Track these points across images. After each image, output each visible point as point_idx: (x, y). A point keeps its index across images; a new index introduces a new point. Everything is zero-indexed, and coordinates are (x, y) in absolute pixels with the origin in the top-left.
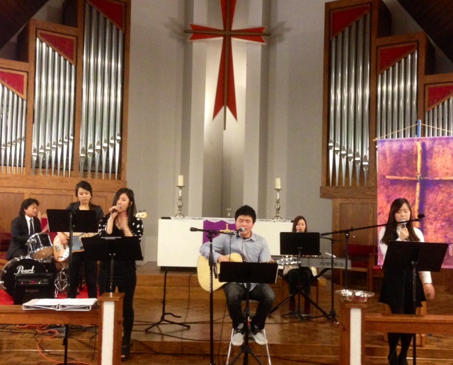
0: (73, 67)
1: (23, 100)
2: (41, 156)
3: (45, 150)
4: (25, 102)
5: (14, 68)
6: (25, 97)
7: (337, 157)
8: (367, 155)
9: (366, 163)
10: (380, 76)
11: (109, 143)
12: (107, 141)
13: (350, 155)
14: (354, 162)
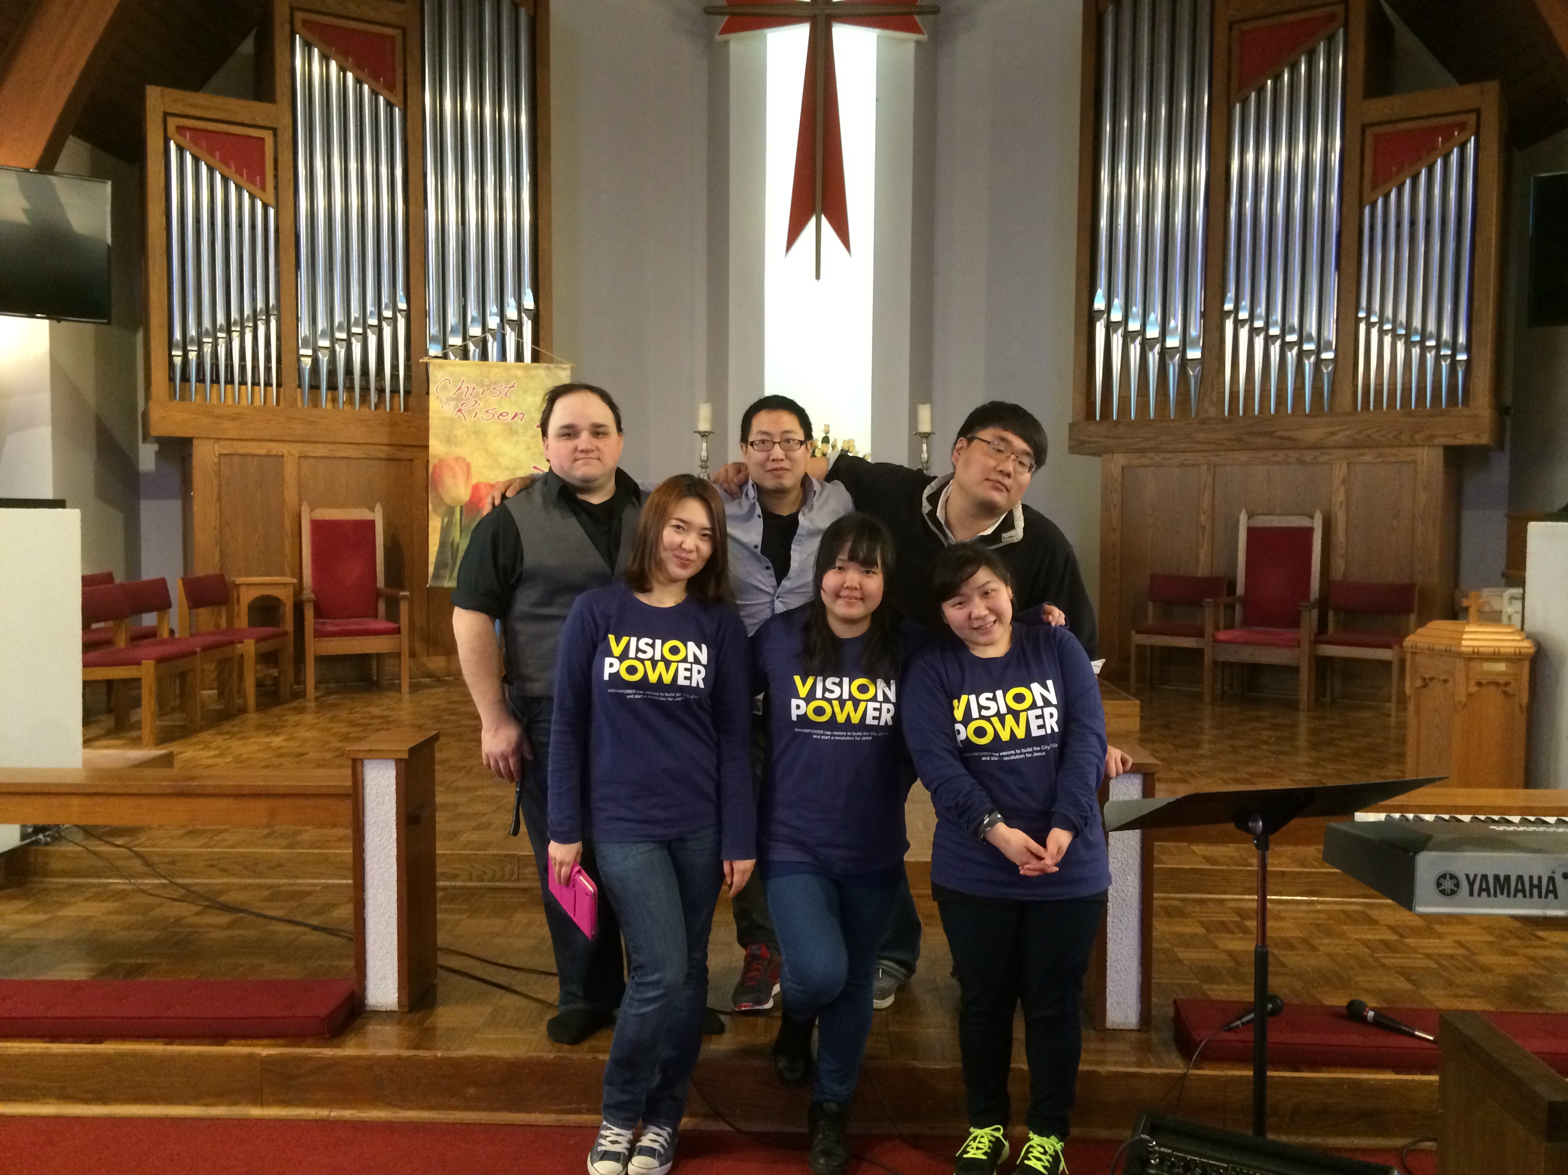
0: (397, 111)
1: (265, 207)
2: (324, 359)
3: (334, 340)
4: (272, 212)
5: (238, 119)
6: (271, 199)
7: (1117, 340)
8: (1198, 334)
9: (1194, 355)
10: (1237, 108)
11: (505, 319)
12: (499, 314)
13: (1153, 334)
14: (1164, 352)
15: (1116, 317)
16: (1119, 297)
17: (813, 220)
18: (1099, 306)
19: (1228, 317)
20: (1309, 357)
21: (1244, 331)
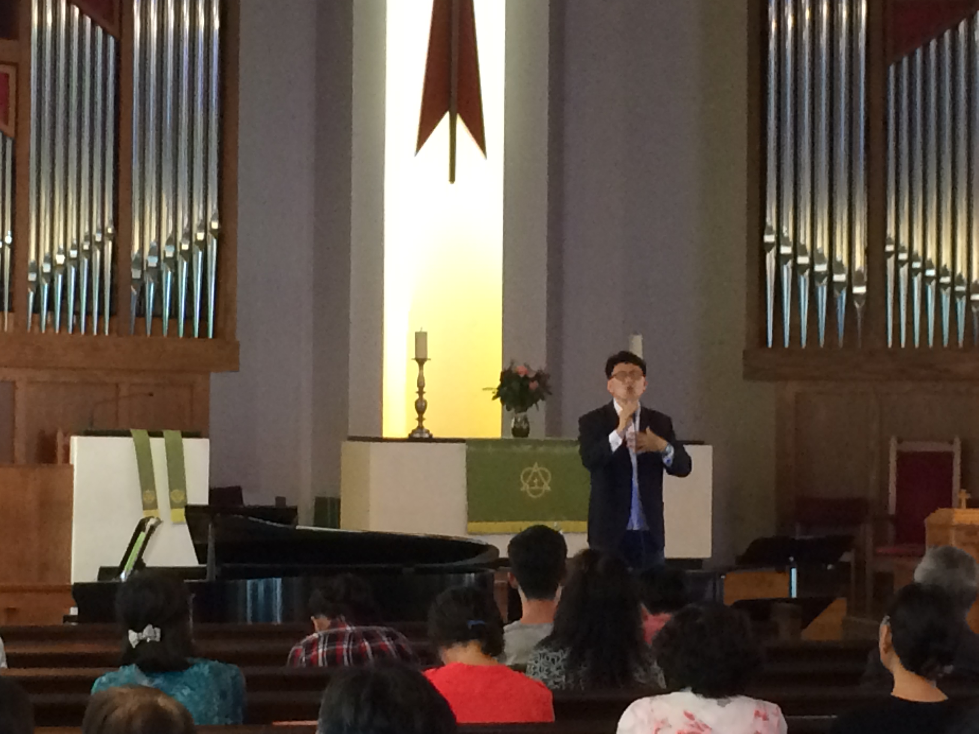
0: (111, 40)
1: (5, 136)
2: (45, 284)
3: (53, 266)
7: (787, 271)
8: (863, 270)
9: (860, 290)
10: (892, 69)
11: (194, 240)
12: (189, 235)
13: (821, 268)
14: (831, 284)
15: (786, 250)
16: (788, 231)
17: (446, 118)
18: (769, 238)
19: (890, 257)
20: (961, 298)
21: (904, 271)
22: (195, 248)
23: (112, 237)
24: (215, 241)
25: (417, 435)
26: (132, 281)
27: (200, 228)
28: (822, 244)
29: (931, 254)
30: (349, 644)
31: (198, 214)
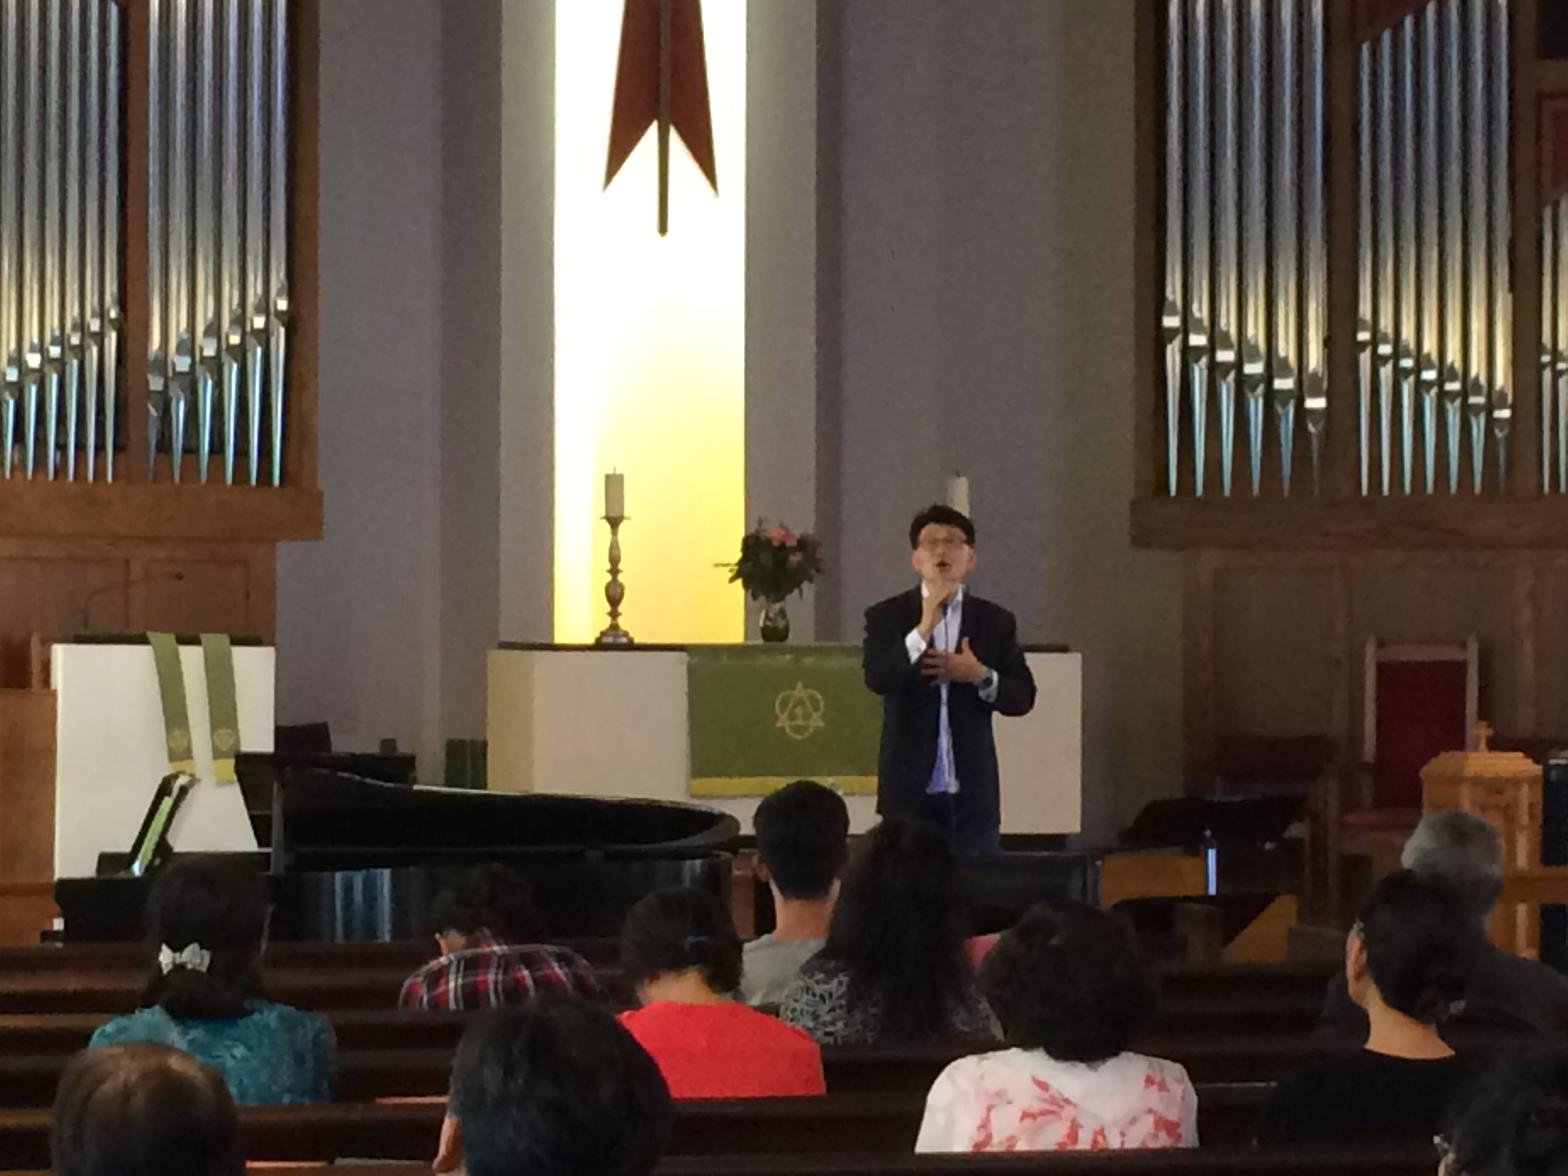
2: (10, 399)
3: (22, 369)
7: (1199, 373)
8: (1320, 370)
9: (1316, 403)
10: (1365, 48)
11: (248, 329)
12: (240, 321)
13: (1254, 368)
14: (1271, 395)
15: (1198, 340)
16: (1200, 310)
17: (653, 130)
18: (1171, 322)
19: (1363, 350)
20: (1477, 415)
21: (1386, 372)
22: (251, 341)
23: (117, 324)
24: (282, 330)
25: (609, 640)
26: (149, 393)
27: (258, 310)
28: (1256, 331)
29: (1430, 345)
30: (496, 974)
31: (255, 289)
